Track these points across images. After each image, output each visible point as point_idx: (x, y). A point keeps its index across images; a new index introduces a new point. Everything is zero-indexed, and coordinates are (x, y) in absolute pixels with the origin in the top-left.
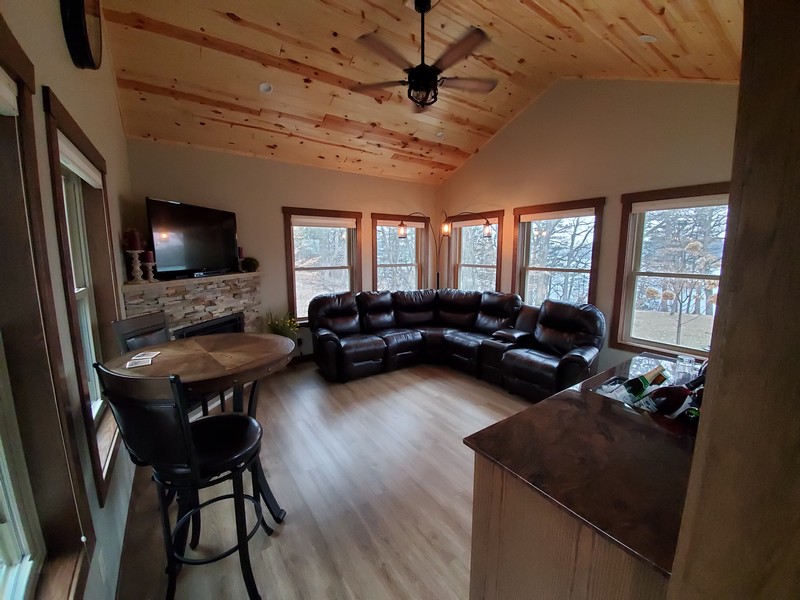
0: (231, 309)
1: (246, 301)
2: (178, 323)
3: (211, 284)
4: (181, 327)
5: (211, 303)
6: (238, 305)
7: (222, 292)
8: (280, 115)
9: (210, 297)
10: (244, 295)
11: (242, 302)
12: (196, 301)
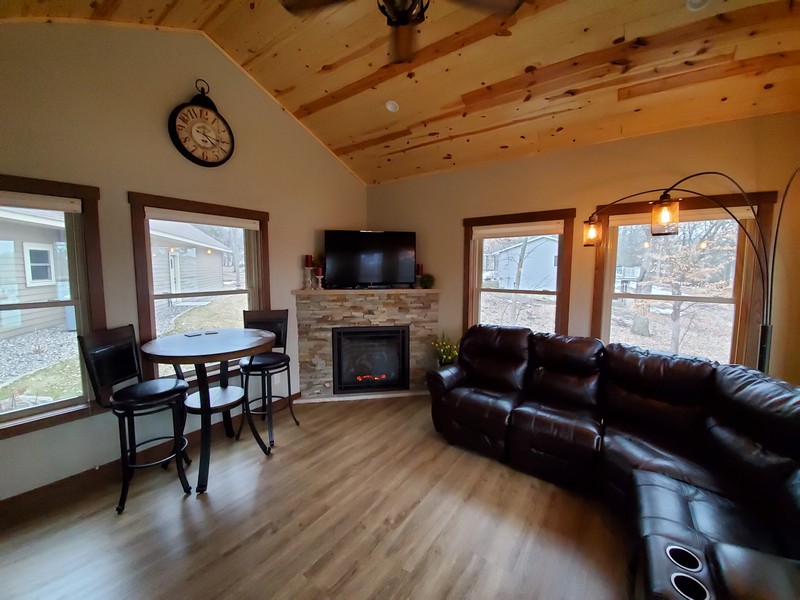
0: (394, 320)
1: (415, 316)
2: (336, 322)
3: (373, 295)
4: (339, 326)
5: (370, 312)
6: (403, 319)
7: (385, 305)
8: (425, 123)
9: (369, 307)
10: (413, 311)
11: (408, 316)
12: (354, 308)
